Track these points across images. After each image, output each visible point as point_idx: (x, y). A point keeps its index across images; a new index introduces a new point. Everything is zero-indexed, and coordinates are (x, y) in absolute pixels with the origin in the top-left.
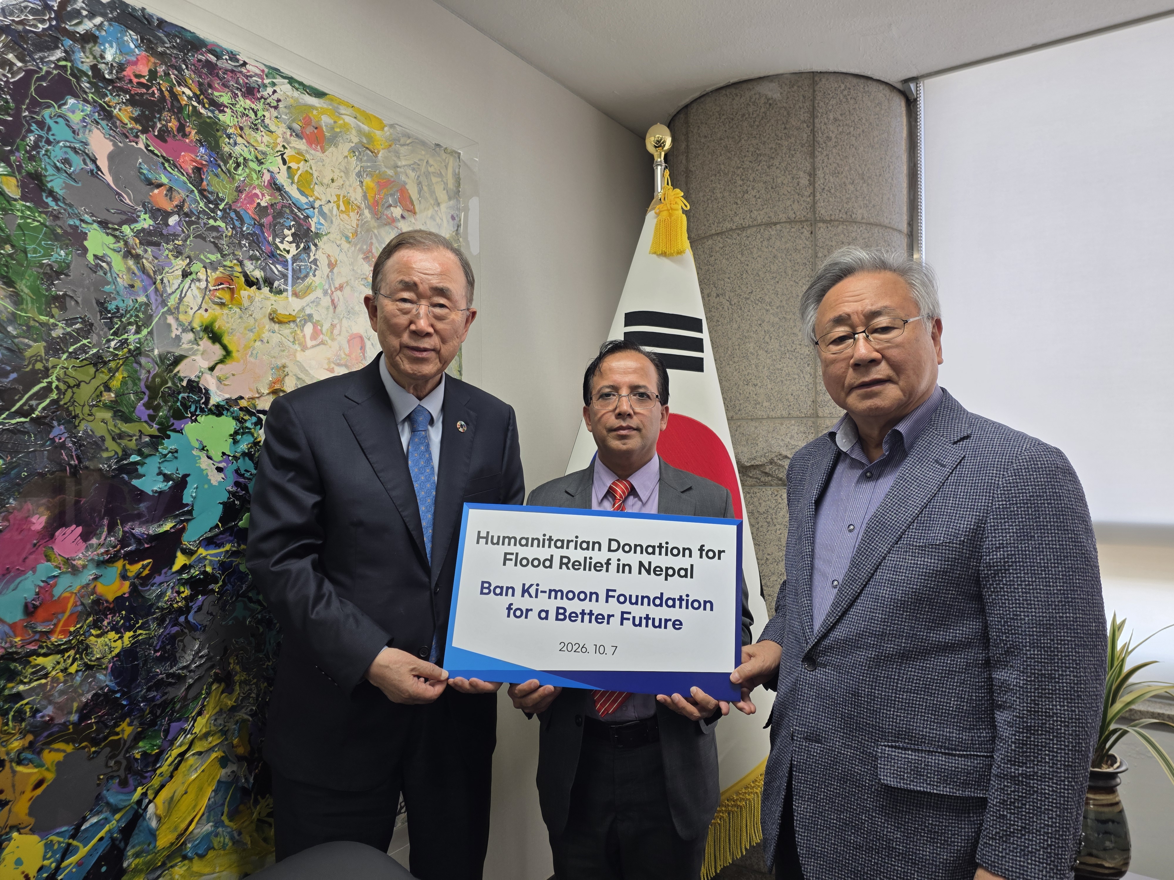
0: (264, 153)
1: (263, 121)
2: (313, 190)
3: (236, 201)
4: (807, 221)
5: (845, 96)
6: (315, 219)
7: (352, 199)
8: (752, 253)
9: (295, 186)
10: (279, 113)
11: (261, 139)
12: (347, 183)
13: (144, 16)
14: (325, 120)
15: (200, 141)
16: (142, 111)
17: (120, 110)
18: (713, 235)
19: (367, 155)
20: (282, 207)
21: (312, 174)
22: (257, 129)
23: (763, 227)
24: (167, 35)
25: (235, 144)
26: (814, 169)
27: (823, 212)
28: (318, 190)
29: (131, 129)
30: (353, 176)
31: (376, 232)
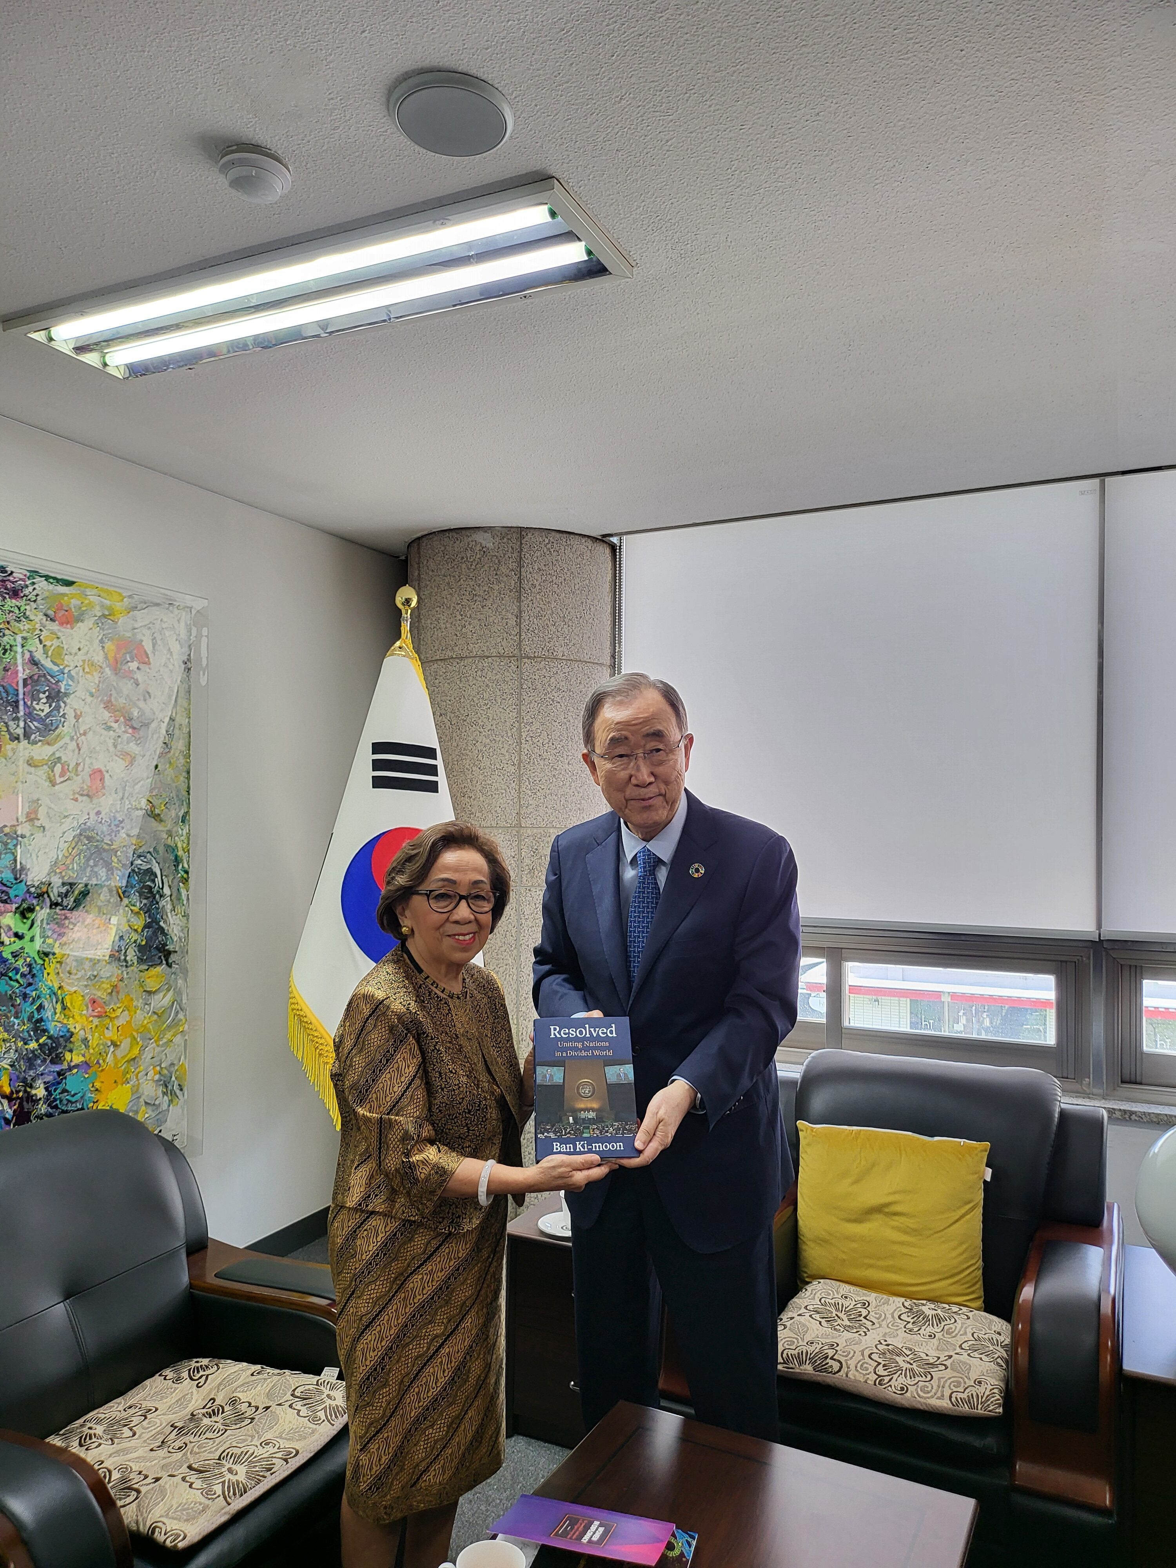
0: (26, 639)
1: (25, 614)
2: (63, 660)
3: (3, 678)
4: (514, 656)
6: (64, 683)
7: (96, 661)
8: (468, 681)
9: (49, 659)
10: (37, 605)
11: (24, 628)
12: (92, 649)
14: (75, 603)
19: (108, 623)
20: (39, 677)
21: (63, 648)
22: (20, 621)
23: (478, 659)
25: (4, 635)
27: (528, 649)
28: (68, 659)
30: (96, 642)
31: (115, 684)
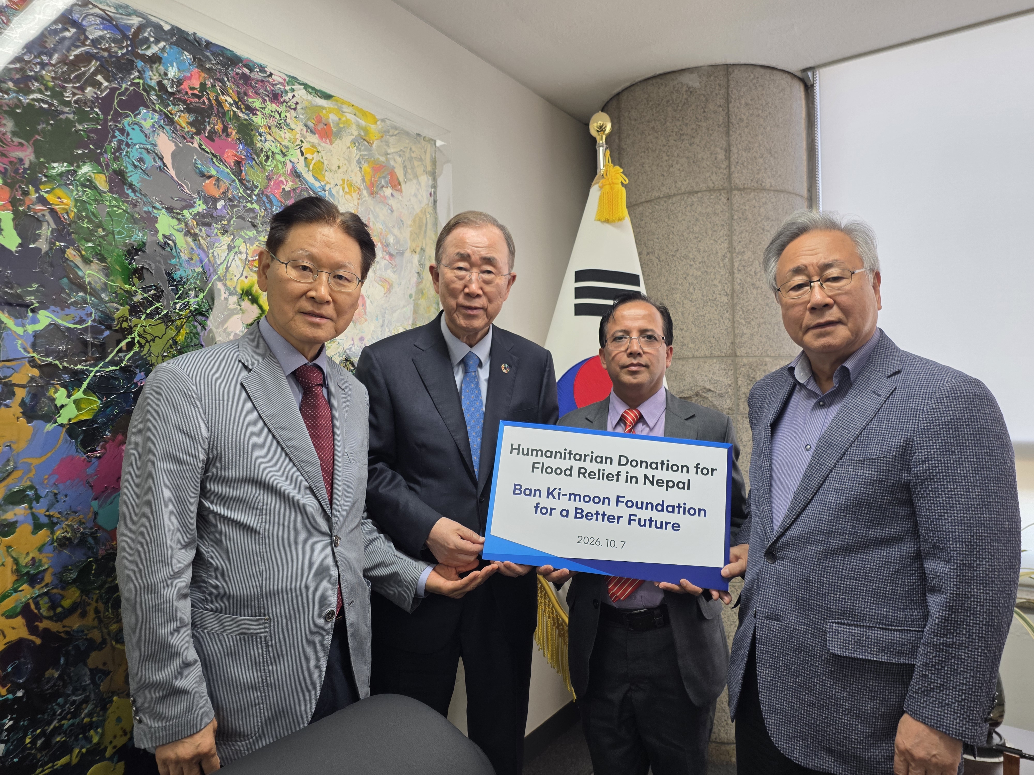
0: (287, 147)
1: (285, 120)
2: (324, 176)
3: (267, 187)
4: (724, 189)
5: (754, 84)
7: (354, 182)
9: (310, 173)
10: (297, 114)
11: (284, 136)
12: (350, 169)
13: (195, 39)
14: (332, 118)
15: (239, 139)
16: (196, 117)
17: (180, 117)
18: (642, 203)
19: (365, 145)
20: (302, 191)
21: (323, 163)
22: (281, 128)
23: (687, 195)
24: (213, 54)
25: (266, 140)
26: (729, 145)
27: (737, 181)
28: (328, 176)
29: (188, 132)
30: (354, 163)
31: (372, 208)
